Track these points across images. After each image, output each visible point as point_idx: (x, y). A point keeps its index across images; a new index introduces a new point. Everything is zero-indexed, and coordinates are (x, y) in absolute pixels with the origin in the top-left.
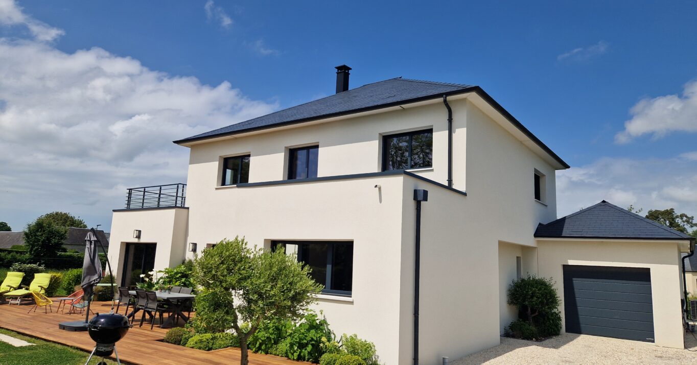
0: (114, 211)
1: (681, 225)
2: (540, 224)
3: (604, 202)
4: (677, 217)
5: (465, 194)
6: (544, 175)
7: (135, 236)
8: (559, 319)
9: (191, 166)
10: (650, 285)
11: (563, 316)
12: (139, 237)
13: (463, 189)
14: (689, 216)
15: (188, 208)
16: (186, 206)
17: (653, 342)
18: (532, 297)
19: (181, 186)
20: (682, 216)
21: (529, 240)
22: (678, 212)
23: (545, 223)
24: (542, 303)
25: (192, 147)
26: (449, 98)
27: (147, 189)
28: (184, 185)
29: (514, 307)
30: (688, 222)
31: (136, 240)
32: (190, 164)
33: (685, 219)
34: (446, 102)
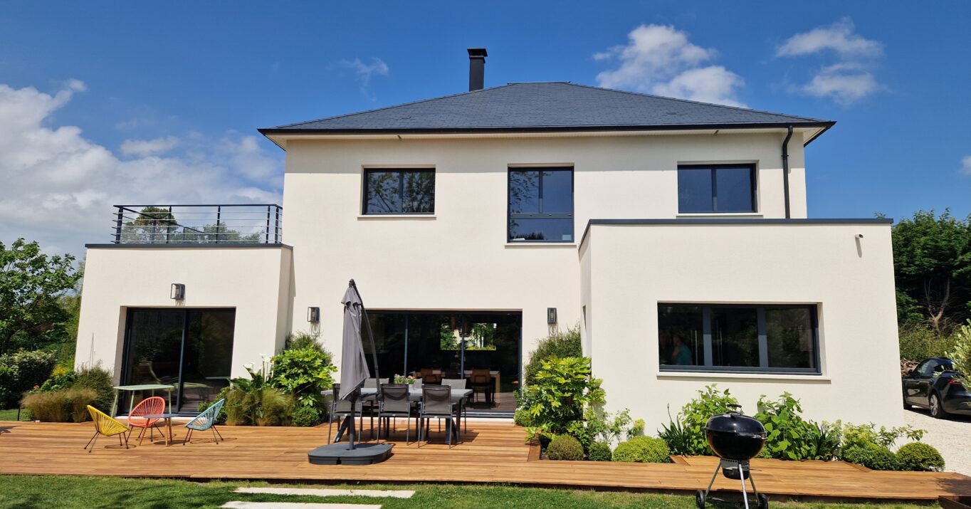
0: (89, 246)
7: (173, 296)
9: (288, 176)
12: (180, 297)
15: (291, 248)
19: (273, 209)
28: (278, 208)
34: (790, 135)
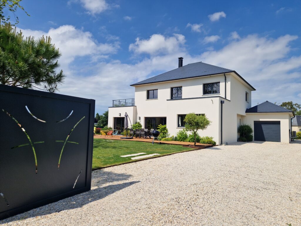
0: (109, 107)
1: (296, 108)
2: (247, 109)
3: (267, 101)
4: (294, 105)
5: (230, 101)
6: (248, 93)
8: (252, 137)
9: (136, 93)
10: (280, 126)
11: (253, 136)
12: (120, 115)
13: (230, 100)
14: (299, 104)
15: (136, 106)
16: (135, 105)
17: (280, 142)
18: (245, 130)
19: (133, 99)
20: (296, 104)
21: (244, 113)
22: (294, 103)
23: (248, 108)
24: (248, 132)
25: (136, 87)
26: (225, 74)
27: (120, 100)
28: (134, 99)
29: (239, 133)
30: (298, 107)
31: (119, 117)
32: (135, 92)
33: (297, 105)
34: (225, 75)
